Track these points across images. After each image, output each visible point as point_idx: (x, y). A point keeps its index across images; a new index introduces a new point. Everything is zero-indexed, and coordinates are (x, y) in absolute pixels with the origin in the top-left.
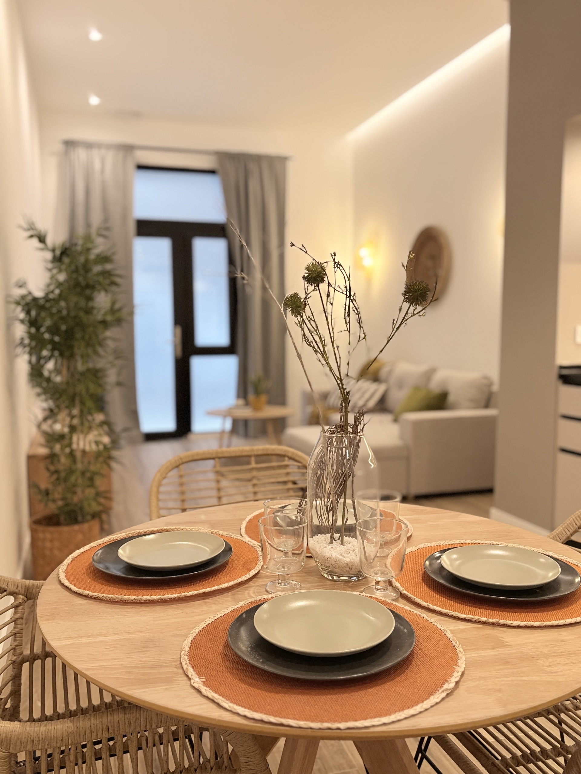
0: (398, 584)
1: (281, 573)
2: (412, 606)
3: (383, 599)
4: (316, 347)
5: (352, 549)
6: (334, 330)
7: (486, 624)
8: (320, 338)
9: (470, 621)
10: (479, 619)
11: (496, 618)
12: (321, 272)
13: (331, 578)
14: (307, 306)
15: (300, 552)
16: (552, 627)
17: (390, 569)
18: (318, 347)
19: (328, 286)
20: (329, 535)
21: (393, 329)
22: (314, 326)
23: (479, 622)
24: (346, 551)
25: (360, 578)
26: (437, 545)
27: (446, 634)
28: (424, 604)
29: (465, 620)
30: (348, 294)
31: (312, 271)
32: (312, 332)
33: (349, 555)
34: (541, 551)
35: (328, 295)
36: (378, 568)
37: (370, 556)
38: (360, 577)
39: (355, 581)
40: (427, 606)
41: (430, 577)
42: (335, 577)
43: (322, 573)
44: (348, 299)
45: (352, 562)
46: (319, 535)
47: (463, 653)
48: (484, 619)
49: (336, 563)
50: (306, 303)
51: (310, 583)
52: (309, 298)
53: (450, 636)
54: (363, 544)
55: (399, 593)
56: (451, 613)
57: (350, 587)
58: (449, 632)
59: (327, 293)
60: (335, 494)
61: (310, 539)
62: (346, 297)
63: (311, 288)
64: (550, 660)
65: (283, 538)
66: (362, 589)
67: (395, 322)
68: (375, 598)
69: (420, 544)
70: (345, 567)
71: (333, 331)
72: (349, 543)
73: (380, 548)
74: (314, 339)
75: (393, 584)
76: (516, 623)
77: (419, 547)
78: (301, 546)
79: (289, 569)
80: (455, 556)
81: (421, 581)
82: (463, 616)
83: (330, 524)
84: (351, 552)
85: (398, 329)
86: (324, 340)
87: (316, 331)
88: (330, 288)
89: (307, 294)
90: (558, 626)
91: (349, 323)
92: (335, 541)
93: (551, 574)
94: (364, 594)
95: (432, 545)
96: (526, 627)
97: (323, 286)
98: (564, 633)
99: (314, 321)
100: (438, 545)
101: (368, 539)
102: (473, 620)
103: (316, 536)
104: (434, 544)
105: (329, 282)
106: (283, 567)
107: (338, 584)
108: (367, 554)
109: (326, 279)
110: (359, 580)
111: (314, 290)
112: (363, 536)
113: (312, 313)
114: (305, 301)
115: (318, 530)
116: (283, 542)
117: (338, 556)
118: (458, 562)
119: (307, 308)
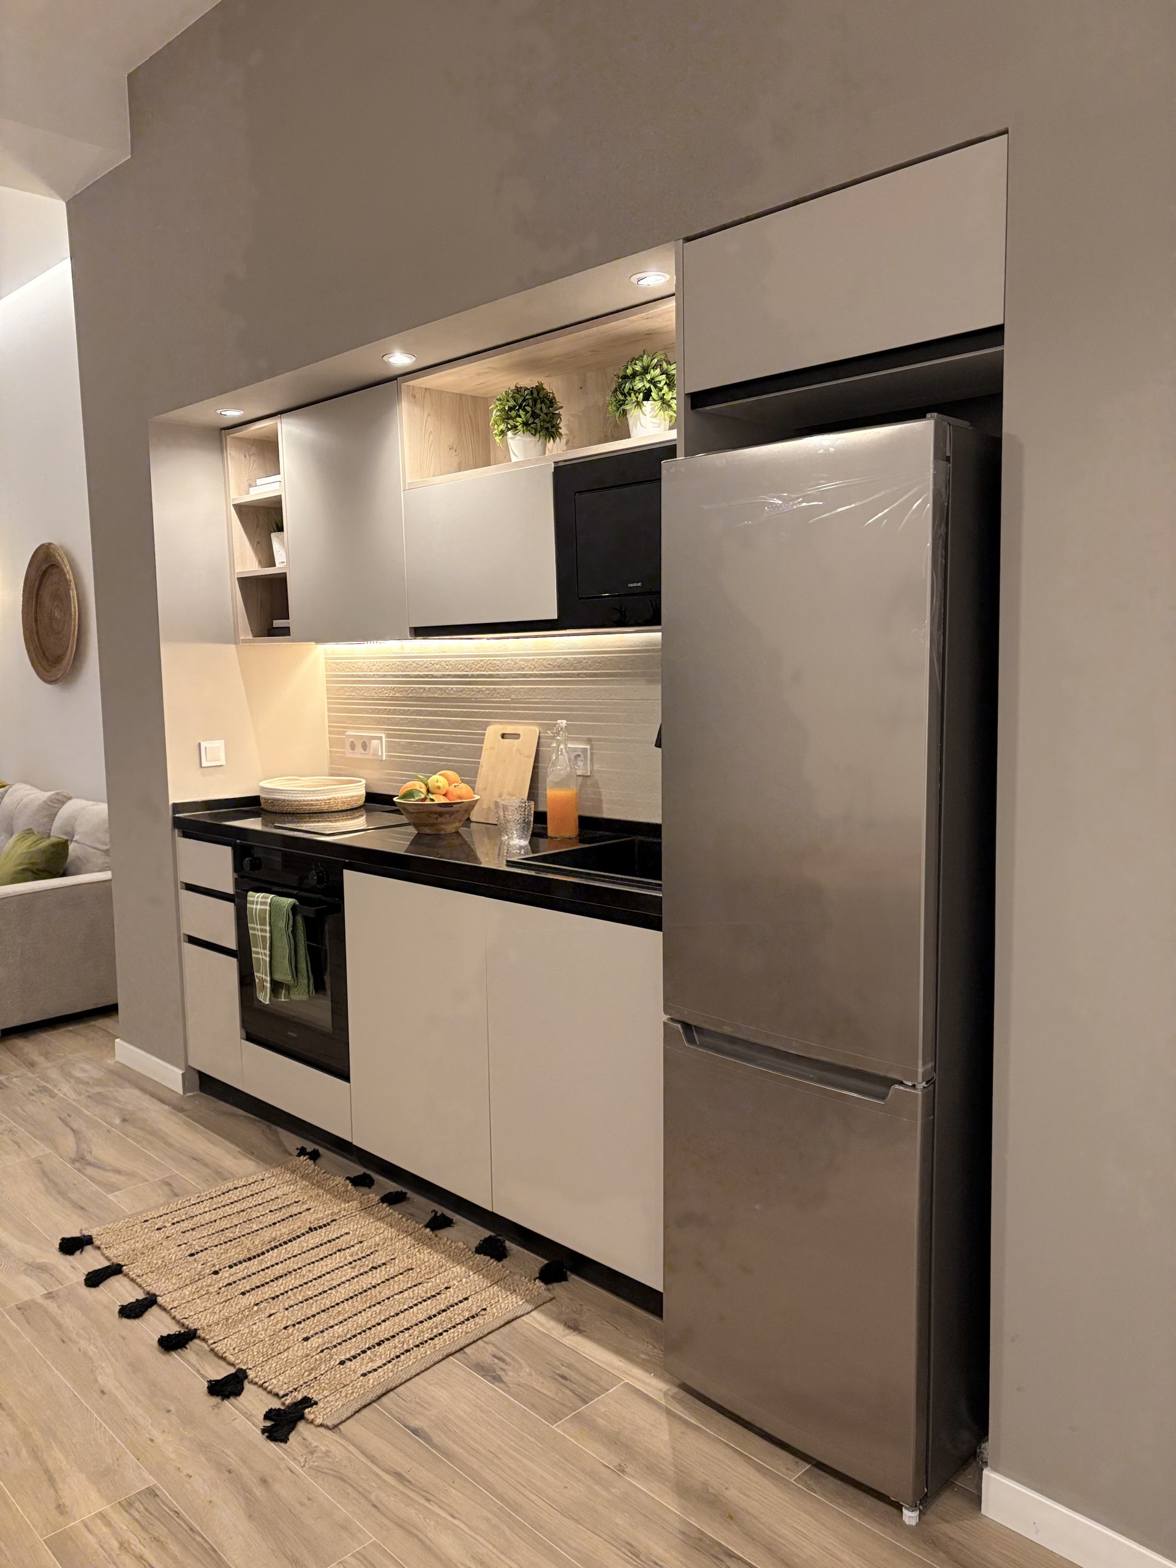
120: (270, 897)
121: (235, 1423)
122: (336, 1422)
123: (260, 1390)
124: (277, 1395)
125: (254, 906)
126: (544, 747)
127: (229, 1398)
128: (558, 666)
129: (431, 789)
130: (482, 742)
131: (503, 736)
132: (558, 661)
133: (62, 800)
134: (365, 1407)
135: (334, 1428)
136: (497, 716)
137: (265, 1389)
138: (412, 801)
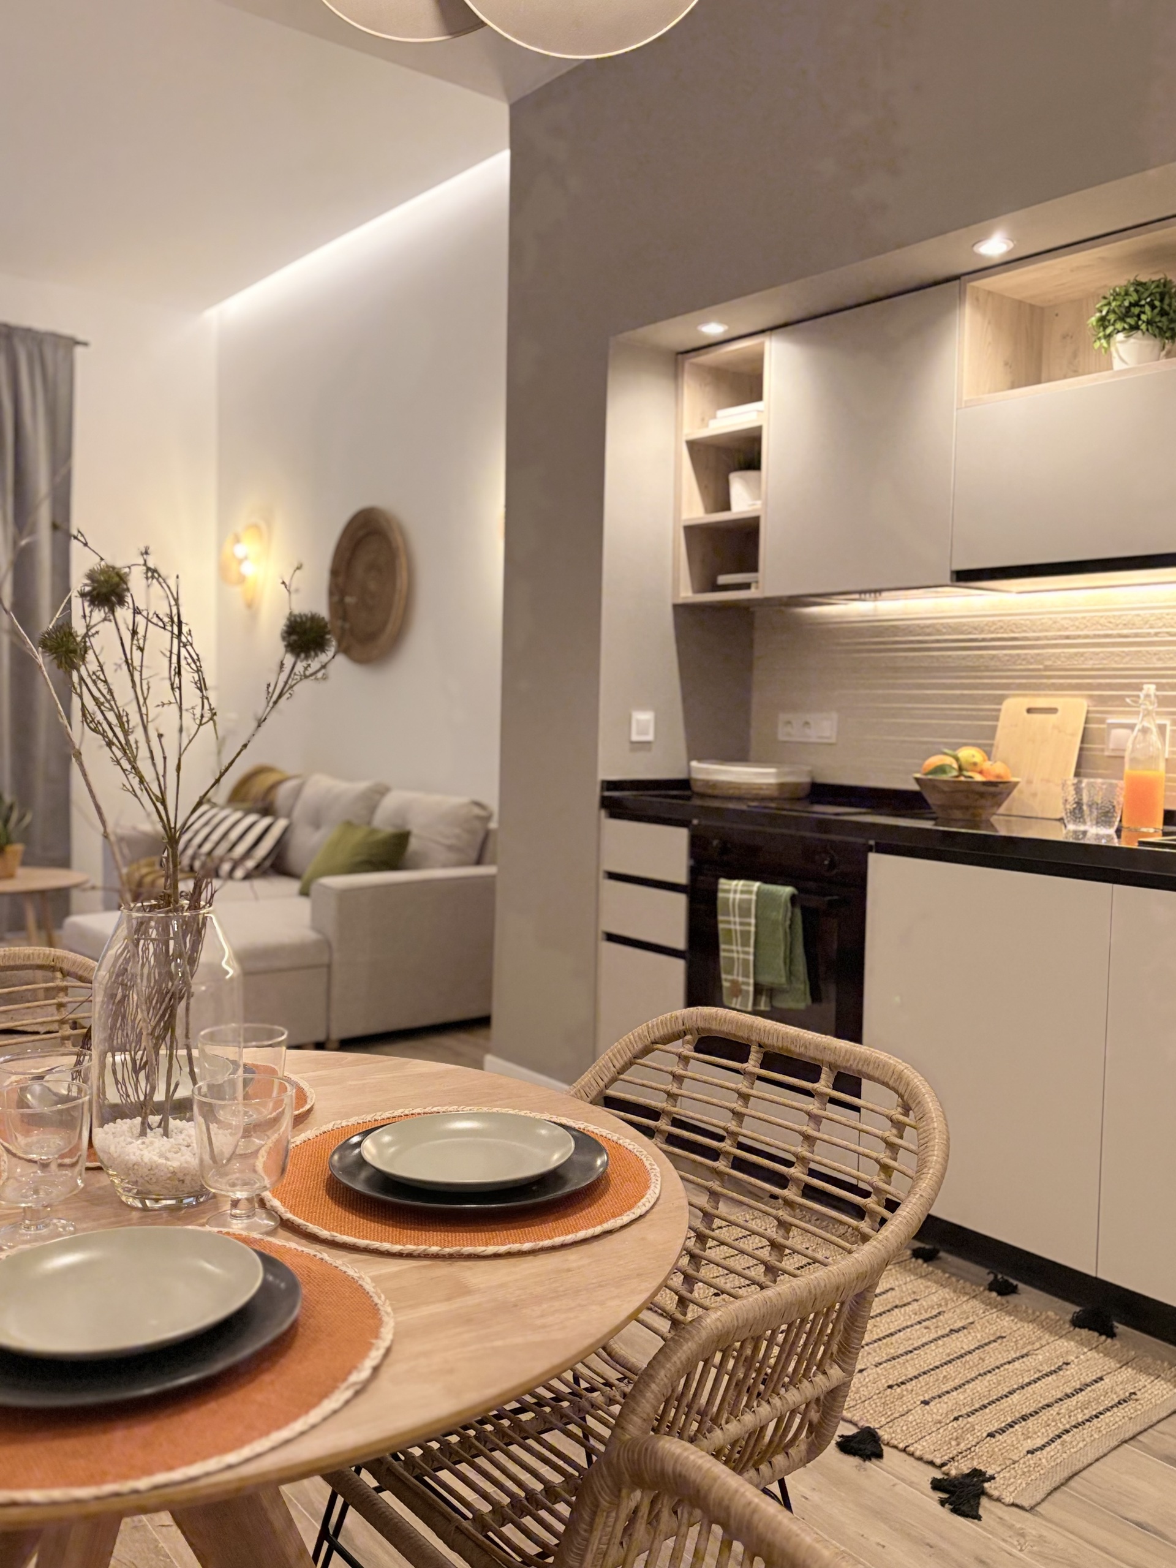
0: (276, 1203)
1: (29, 1205)
2: (303, 1241)
3: (244, 1233)
4: (110, 734)
5: (185, 1143)
6: (147, 701)
7: (439, 1257)
8: (119, 717)
9: (410, 1256)
10: (425, 1250)
11: (456, 1245)
12: (118, 585)
13: (140, 1206)
14: (90, 652)
15: (74, 1160)
16: (553, 1248)
17: (263, 1174)
18: (115, 735)
19: (134, 613)
20: (139, 1120)
21: (268, 702)
22: (105, 692)
23: (426, 1256)
24: (172, 1147)
25: (202, 1200)
26: (358, 1123)
27: (363, 1284)
28: (325, 1233)
29: (399, 1255)
30: (176, 631)
31: (98, 581)
32: (102, 704)
33: (179, 1154)
34: (547, 1116)
35: (134, 633)
36: (237, 1175)
37: (222, 1153)
38: (202, 1197)
39: (190, 1205)
40: (329, 1238)
41: (339, 1182)
42: (148, 1202)
43: (124, 1199)
44: (175, 641)
45: (185, 1168)
46: (119, 1121)
47: (392, 1314)
48: (435, 1249)
49: (152, 1172)
50: (88, 644)
51: (94, 1220)
52: (93, 635)
53: (369, 1286)
54: (208, 1129)
55: (278, 1219)
56: (376, 1245)
57: (179, 1219)
58: (368, 1280)
59: (131, 627)
60: (152, 1033)
61: (96, 1131)
62: (172, 637)
63: (98, 615)
64: (545, 1306)
65: (37, 1135)
66: (204, 1220)
67: (271, 689)
68: (228, 1233)
69: (326, 1123)
70: (169, 1178)
71: (145, 702)
72: (181, 1132)
73: (243, 1137)
74: (106, 718)
75: (267, 1204)
76: (491, 1249)
77: (325, 1128)
78: (76, 1148)
79: (48, 1194)
80: (387, 1139)
81: (322, 1192)
82: (397, 1248)
83: (142, 1098)
84: (183, 1148)
85: (275, 703)
86: (128, 721)
87: (108, 701)
88: (139, 618)
89: (89, 627)
90: (563, 1246)
91: (180, 688)
92: (151, 1129)
93: (556, 1156)
94: (208, 1228)
95: (350, 1124)
96: (509, 1255)
97: (123, 614)
98: (572, 1257)
99: (105, 682)
100: (361, 1121)
101: (218, 1121)
102: (415, 1253)
103: (111, 1124)
104: (353, 1120)
105: (136, 605)
106: (36, 1192)
107: (156, 1215)
108: (215, 1150)
109: (129, 599)
110: (199, 1204)
111: (105, 619)
112: (209, 1113)
113: (101, 666)
114: (85, 642)
115: (117, 1113)
116: (38, 1142)
117: (156, 1158)
118: (392, 1150)
119: (90, 656)
120: (756, 885)
121: (897, 1488)
122: (1033, 1503)
123: (903, 1455)
124: (931, 1463)
125: (731, 896)
126: (1093, 723)
127: (870, 1459)
128: (1125, 625)
129: (964, 765)
130: (997, 719)
131: (1029, 711)
132: (1124, 617)
133: (382, 791)
134: (1055, 1489)
135: (1031, 1509)
136: (1020, 687)
137: (912, 1455)
138: (944, 777)
